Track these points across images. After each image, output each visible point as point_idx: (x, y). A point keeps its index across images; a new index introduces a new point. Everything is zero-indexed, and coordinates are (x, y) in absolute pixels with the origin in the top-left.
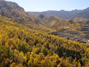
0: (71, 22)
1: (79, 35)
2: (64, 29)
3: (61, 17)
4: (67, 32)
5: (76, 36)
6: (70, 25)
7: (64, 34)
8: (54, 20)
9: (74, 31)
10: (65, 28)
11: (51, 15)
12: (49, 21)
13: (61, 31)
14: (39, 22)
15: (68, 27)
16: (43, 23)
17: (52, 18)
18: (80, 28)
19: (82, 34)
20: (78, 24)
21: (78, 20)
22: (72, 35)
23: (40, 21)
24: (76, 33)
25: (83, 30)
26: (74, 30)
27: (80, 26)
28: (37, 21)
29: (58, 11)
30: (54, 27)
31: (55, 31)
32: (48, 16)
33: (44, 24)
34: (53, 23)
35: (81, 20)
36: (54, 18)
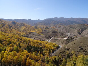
0: (36, 27)
1: (41, 36)
2: (31, 33)
3: (29, 24)
4: (33, 34)
5: (39, 37)
6: (35, 29)
7: (31, 36)
8: (24, 26)
9: (38, 34)
10: (32, 32)
11: (21, 23)
12: (20, 26)
13: (29, 34)
14: (11, 27)
15: (34, 31)
16: (15, 28)
17: (22, 25)
18: (41, 31)
19: (43, 35)
20: (41, 29)
21: (40, 26)
22: (37, 36)
23: (13, 27)
24: (39, 35)
25: (43, 33)
26: (38, 33)
27: (41, 30)
28: (10, 26)
29: (26, 20)
30: (23, 31)
31: (24, 34)
32: (19, 23)
33: (16, 28)
34: (23, 28)
35: (42, 26)
36: (24, 24)
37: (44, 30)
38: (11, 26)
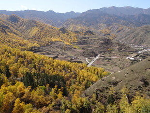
0: (63, 30)
1: (74, 51)
2: (52, 42)
3: (49, 23)
4: (57, 47)
5: (69, 53)
6: (62, 35)
7: (52, 49)
8: (36, 26)
9: (67, 45)
10: (54, 40)
11: (31, 18)
12: (27, 28)
13: (48, 45)
15: (58, 39)
16: (15, 31)
17: (32, 24)
18: (76, 40)
19: (79, 49)
20: (74, 34)
21: (74, 28)
22: (63, 51)
23: (11, 28)
24: (70, 49)
25: (80, 43)
26: (68, 43)
27: (75, 37)
28: (4, 27)
29: (43, 13)
30: (35, 38)
31: (36, 44)
32: (26, 20)
33: (18, 32)
34: (34, 31)
35: (79, 28)
36: (35, 23)
37: (81, 36)
38: (7, 27)
